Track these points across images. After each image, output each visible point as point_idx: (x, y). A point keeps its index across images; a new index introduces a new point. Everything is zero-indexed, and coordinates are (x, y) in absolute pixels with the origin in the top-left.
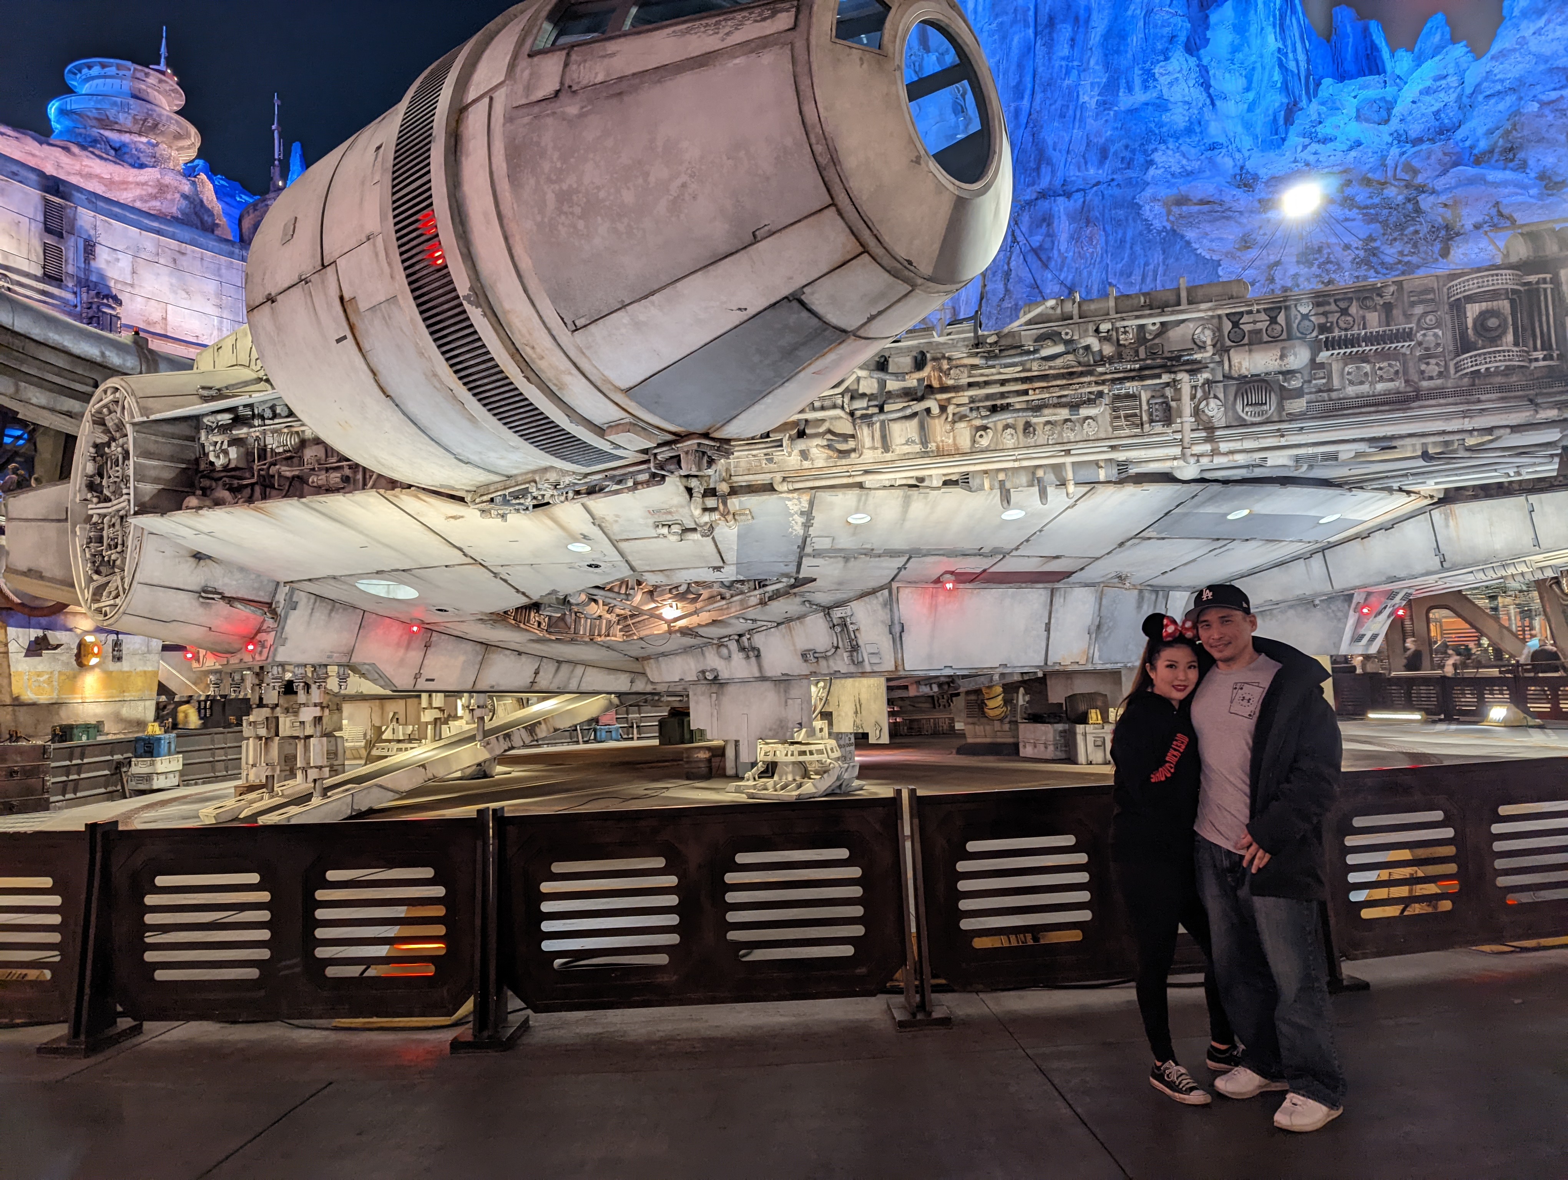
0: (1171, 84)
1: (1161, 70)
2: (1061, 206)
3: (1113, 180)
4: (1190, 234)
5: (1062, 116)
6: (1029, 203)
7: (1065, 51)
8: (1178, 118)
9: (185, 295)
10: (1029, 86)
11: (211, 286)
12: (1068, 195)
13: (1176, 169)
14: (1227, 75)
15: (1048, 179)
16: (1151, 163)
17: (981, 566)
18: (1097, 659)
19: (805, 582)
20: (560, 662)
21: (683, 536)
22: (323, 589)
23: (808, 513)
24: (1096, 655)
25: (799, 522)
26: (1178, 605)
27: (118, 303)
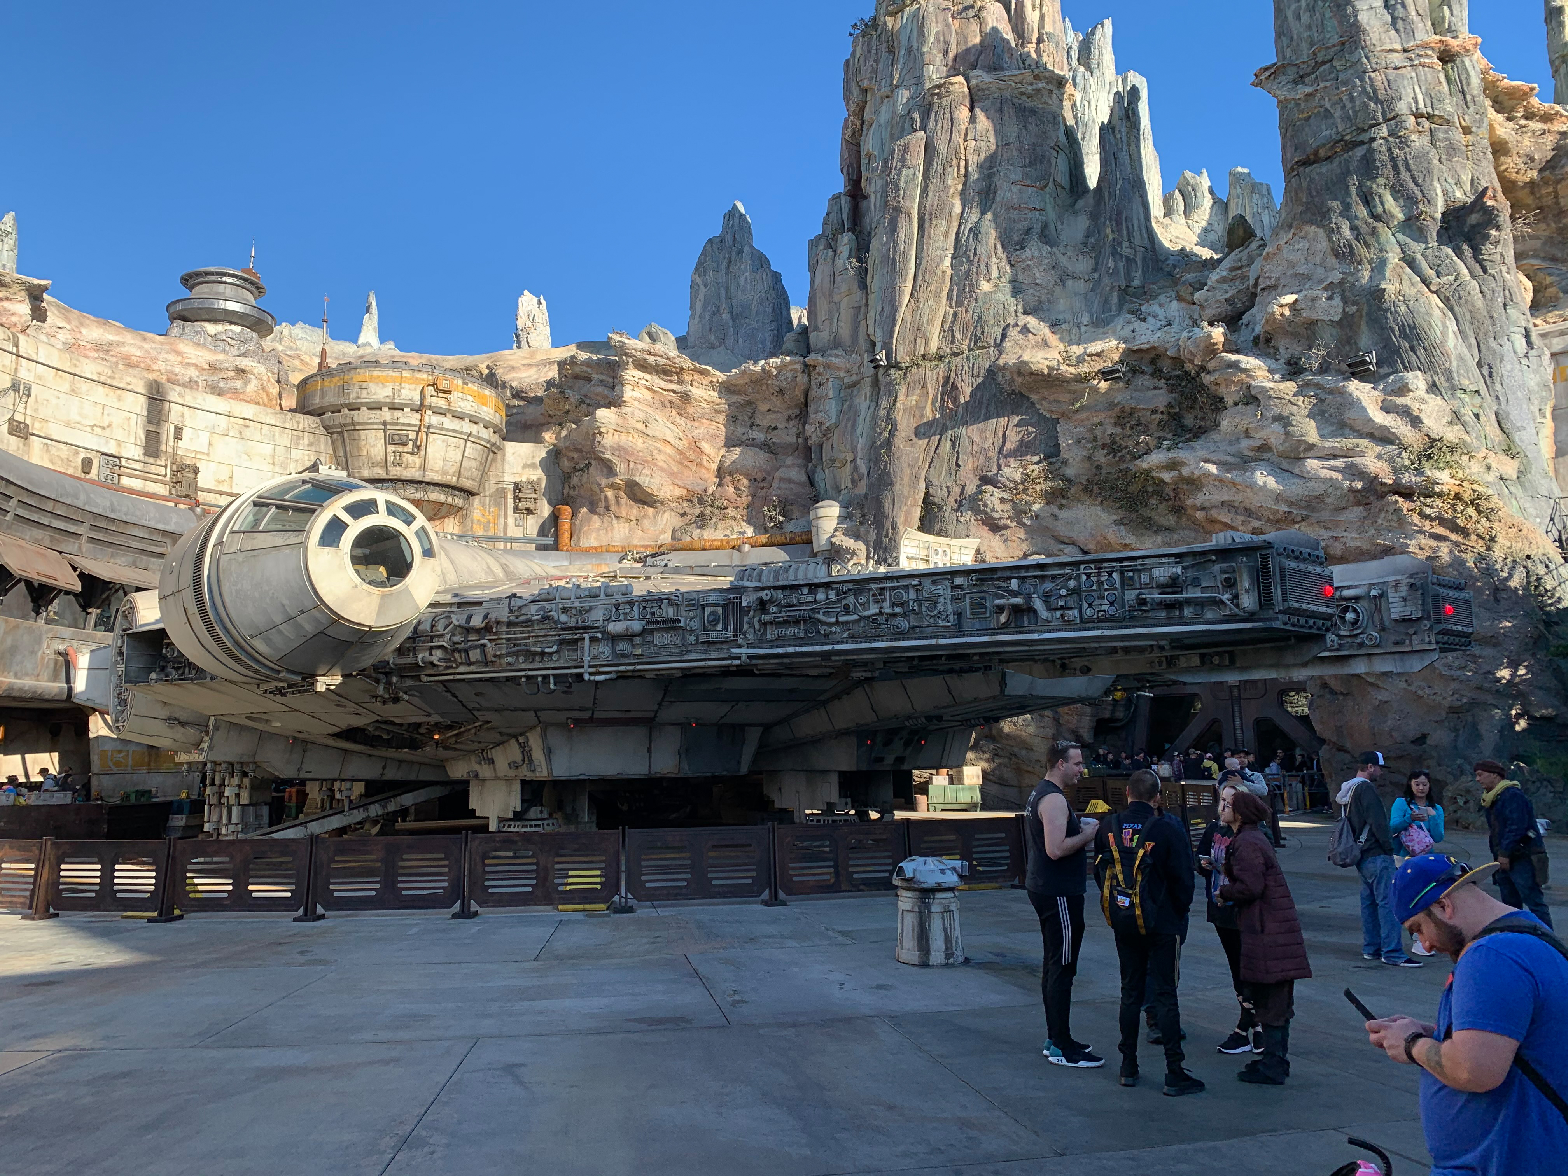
0: (1024, 271)
1: (1016, 258)
4: (1034, 397)
5: (937, 296)
7: (940, 242)
9: (246, 457)
10: (912, 270)
11: (267, 449)
12: (938, 361)
15: (923, 346)
17: (587, 715)
18: (687, 771)
19: (488, 722)
20: (401, 762)
21: (384, 703)
22: (232, 720)
23: (448, 691)
24: (687, 768)
25: (449, 695)
26: (753, 736)
27: (196, 471)
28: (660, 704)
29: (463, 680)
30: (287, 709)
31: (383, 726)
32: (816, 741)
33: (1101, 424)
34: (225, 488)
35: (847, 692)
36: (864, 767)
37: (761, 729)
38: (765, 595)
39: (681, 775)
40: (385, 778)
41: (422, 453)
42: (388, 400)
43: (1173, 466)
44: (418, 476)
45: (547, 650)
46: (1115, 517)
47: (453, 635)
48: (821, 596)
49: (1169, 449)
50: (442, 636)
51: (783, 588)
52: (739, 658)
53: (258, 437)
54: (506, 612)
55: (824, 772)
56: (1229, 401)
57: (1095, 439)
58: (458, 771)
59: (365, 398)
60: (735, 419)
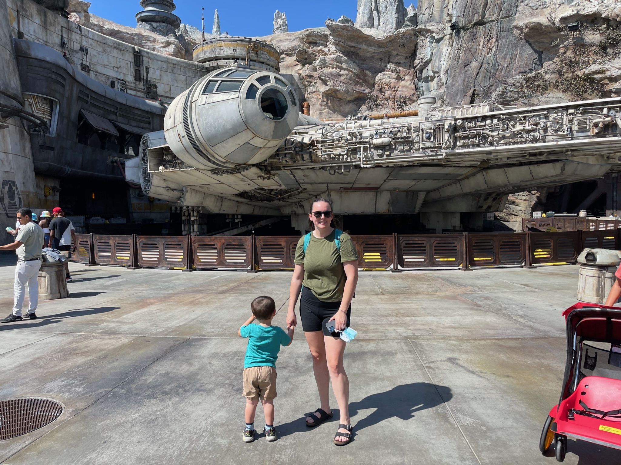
2: (481, 29)
9: (175, 81)
11: (183, 78)
16: (518, 11)
17: (349, 186)
18: (392, 211)
19: (305, 189)
20: (260, 207)
21: (264, 179)
22: (194, 188)
23: (292, 174)
24: (392, 210)
25: (292, 176)
26: (422, 196)
27: (156, 87)
28: (385, 181)
29: (300, 169)
30: (218, 182)
31: (258, 191)
32: (450, 199)
34: (168, 95)
35: (473, 175)
36: (474, 210)
37: (425, 193)
38: (459, 122)
39: (389, 213)
40: (254, 214)
42: (232, 55)
43: (601, 72)
45: (342, 153)
47: (296, 147)
48: (488, 122)
49: (600, 64)
50: (291, 148)
51: (467, 119)
52: (442, 155)
53: (179, 72)
54: (321, 135)
55: (453, 213)
58: (287, 211)
59: (223, 54)
60: (381, 59)
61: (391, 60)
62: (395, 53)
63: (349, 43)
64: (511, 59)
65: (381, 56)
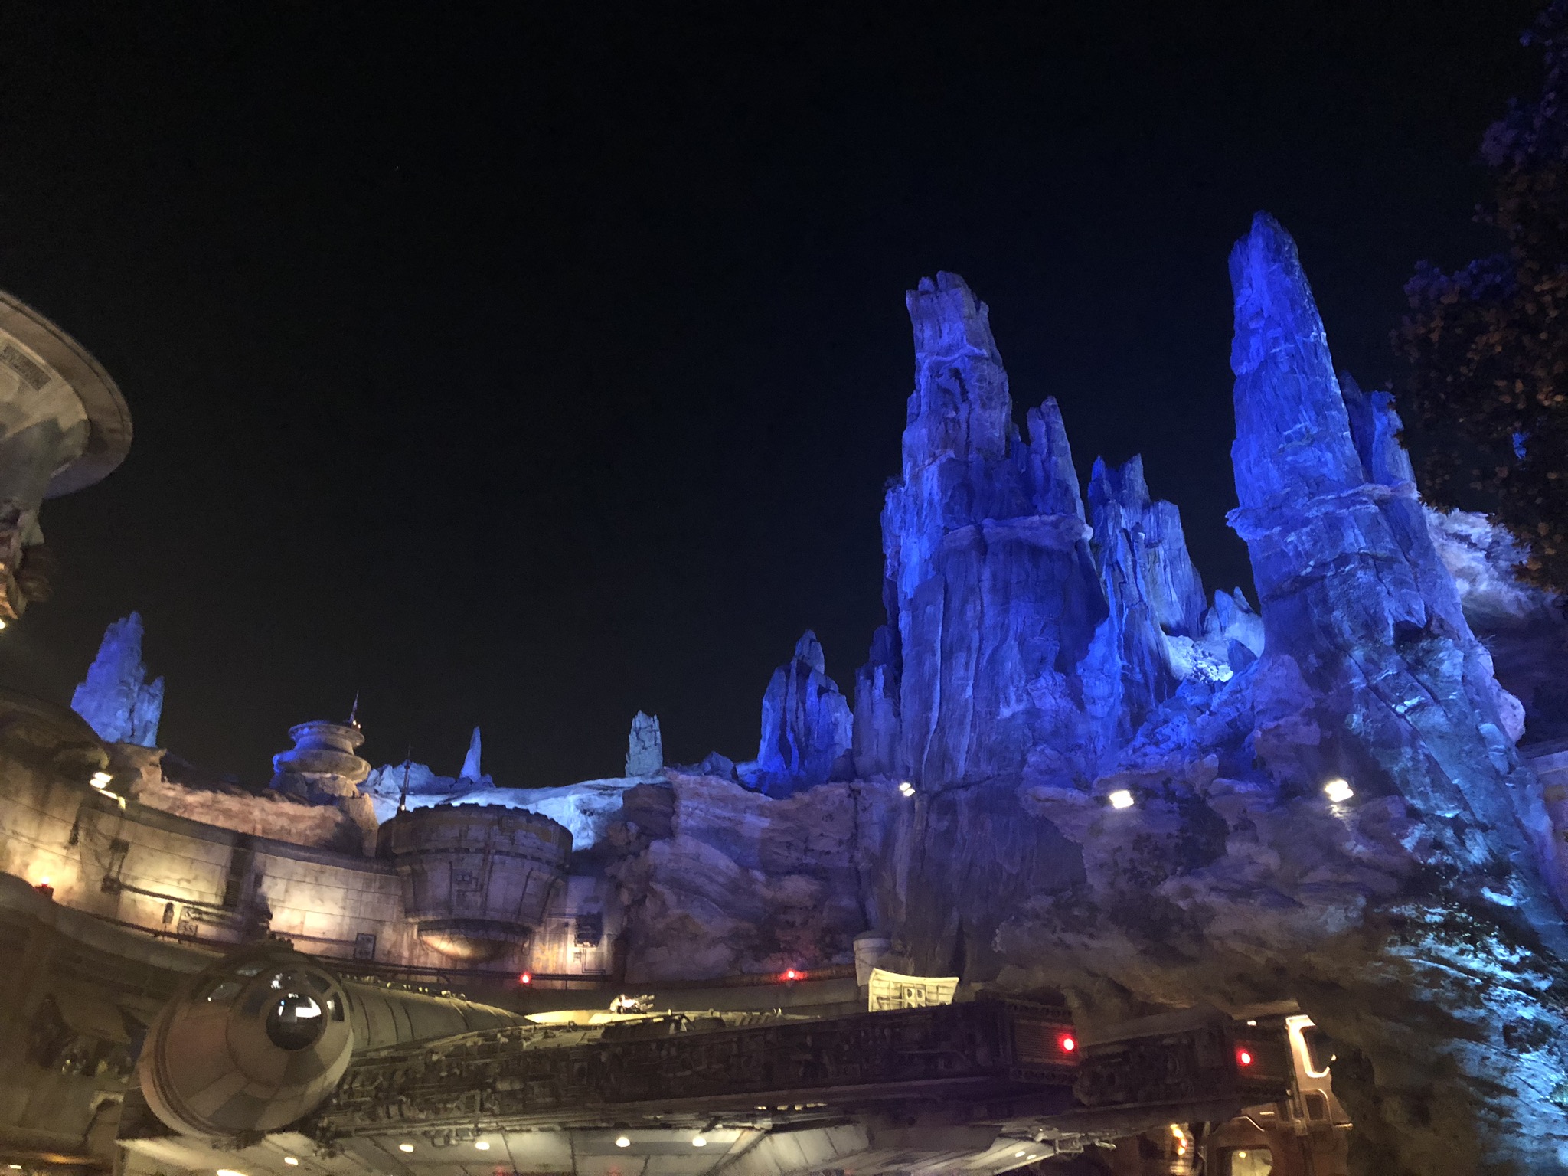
0: (1040, 698)
1: (1032, 687)
2: (962, 795)
3: (999, 775)
4: (1057, 822)
5: (961, 723)
6: (938, 794)
7: (962, 673)
8: (1047, 724)
9: (319, 902)
10: (937, 700)
11: (339, 893)
12: (966, 786)
13: (1043, 767)
14: (1097, 683)
15: (950, 774)
16: (1024, 762)
23: (378, 1145)
25: (379, 1149)
27: (270, 917)
28: (573, 1158)
29: (386, 1134)
33: (1119, 849)
41: (485, 891)
42: (455, 841)
43: (1186, 893)
44: (478, 915)
46: (1140, 947)
49: (1182, 875)
56: (1231, 823)
57: (1116, 863)
59: (435, 840)
60: (789, 845)
61: (811, 847)
62: (816, 831)
63: (718, 812)
64: (1023, 859)
65: (789, 839)
